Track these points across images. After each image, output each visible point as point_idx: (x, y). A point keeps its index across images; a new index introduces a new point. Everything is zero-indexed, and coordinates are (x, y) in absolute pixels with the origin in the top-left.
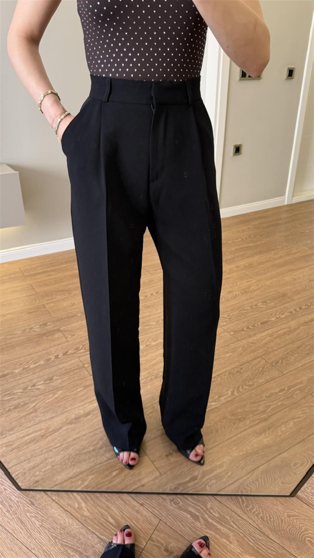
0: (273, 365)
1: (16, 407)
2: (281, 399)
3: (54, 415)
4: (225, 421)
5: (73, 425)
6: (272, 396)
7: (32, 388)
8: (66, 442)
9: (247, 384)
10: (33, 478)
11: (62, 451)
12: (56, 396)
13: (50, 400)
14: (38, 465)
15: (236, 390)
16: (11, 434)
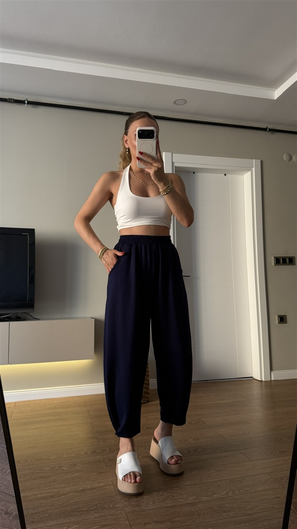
0: (277, 480)
1: (41, 477)
2: (274, 503)
3: (67, 486)
4: (210, 510)
5: (78, 493)
6: (265, 501)
7: (59, 468)
8: (67, 503)
9: (244, 489)
10: (31, 519)
11: (62, 507)
12: (74, 475)
13: (69, 477)
14: (39, 513)
15: (231, 492)
16: (30, 492)
